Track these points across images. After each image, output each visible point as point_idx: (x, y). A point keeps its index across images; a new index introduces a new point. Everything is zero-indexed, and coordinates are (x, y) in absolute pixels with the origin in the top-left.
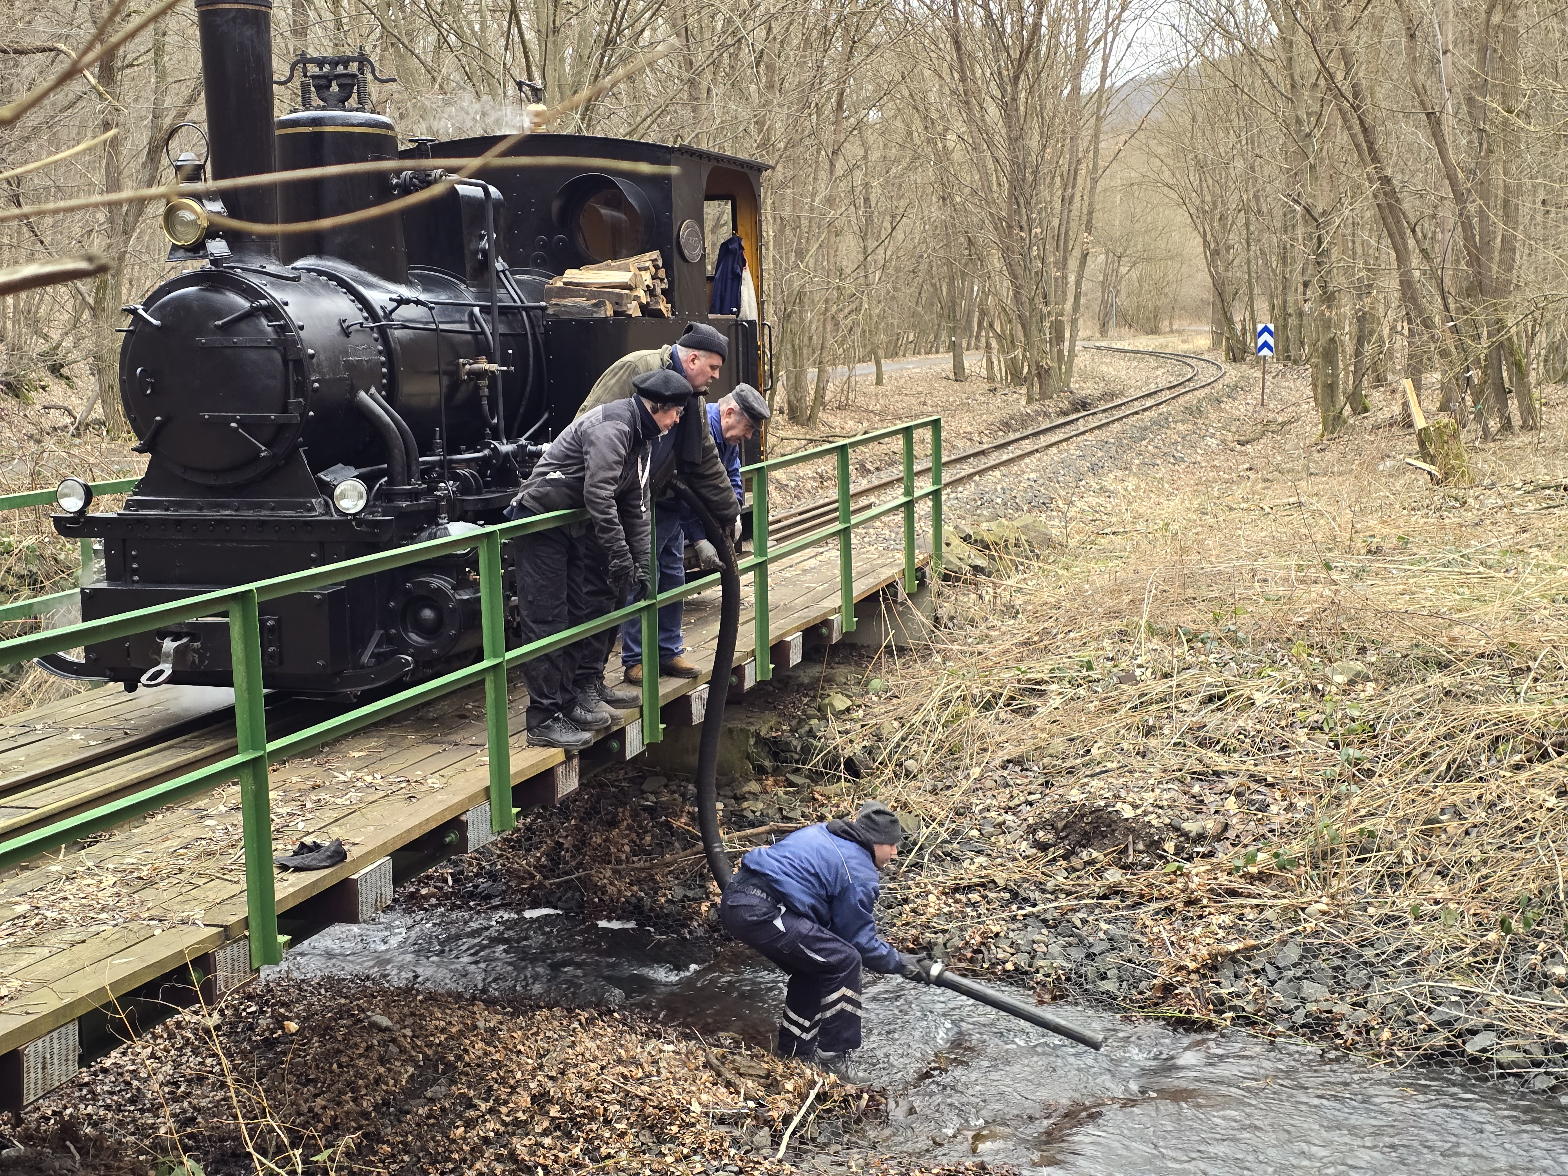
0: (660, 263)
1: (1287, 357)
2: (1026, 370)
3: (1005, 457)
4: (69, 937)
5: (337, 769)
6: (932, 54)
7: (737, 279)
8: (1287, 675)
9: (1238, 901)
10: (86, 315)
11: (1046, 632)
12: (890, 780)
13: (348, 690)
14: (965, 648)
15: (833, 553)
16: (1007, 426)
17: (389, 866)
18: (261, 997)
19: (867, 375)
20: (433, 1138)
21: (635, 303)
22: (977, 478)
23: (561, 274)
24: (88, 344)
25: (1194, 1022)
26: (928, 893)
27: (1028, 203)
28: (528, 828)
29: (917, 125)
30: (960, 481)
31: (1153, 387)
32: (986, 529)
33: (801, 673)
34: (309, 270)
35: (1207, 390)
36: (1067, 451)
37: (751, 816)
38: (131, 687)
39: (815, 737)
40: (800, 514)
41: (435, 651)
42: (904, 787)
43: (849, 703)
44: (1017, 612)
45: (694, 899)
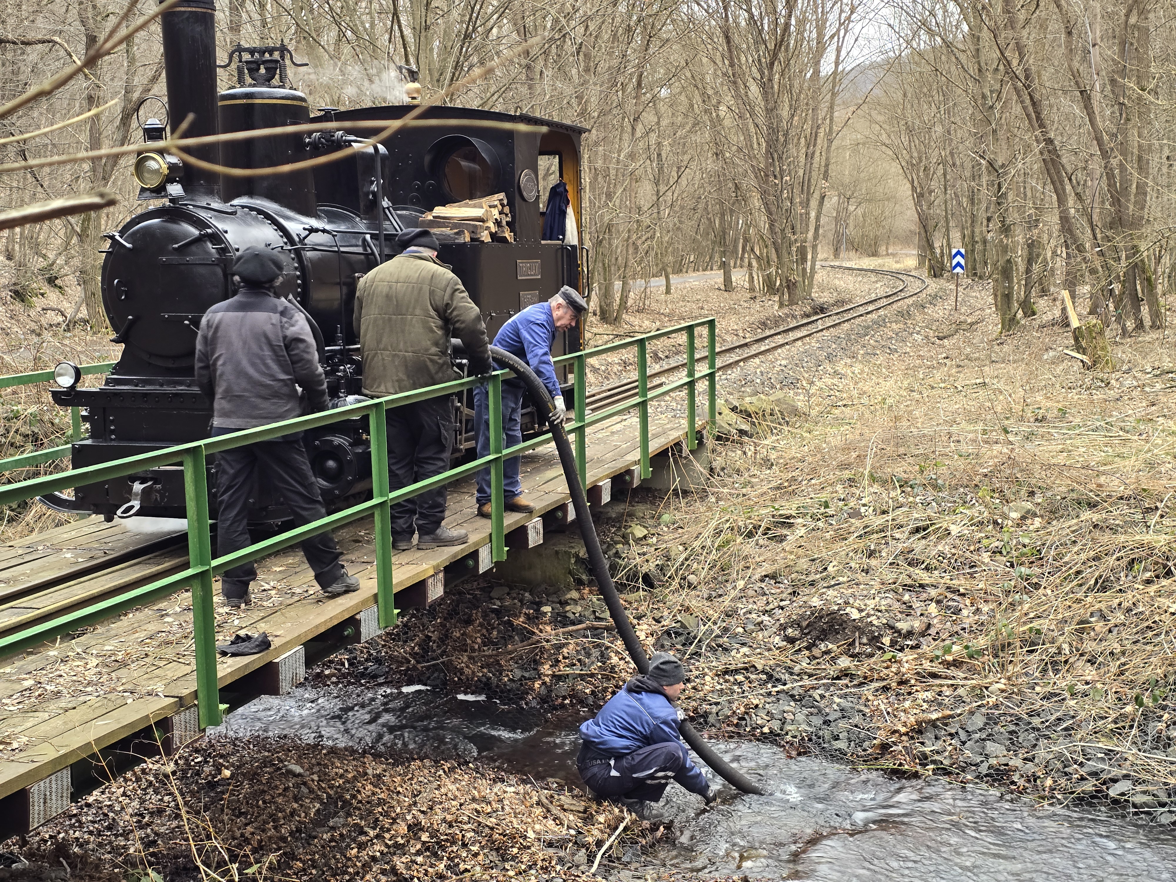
0: (505, 202)
1: (974, 273)
2: (778, 283)
3: (763, 348)
4: (63, 705)
5: (262, 580)
6: (709, 47)
7: (563, 214)
8: (974, 512)
9: (938, 682)
10: (75, 240)
11: (794, 479)
12: (677, 590)
13: (272, 521)
14: (733, 491)
15: (634, 420)
16: (764, 325)
17: (303, 652)
18: (205, 750)
19: (658, 287)
20: (334, 857)
21: (486, 232)
22: (742, 364)
23: (431, 210)
24: (76, 262)
25: (905, 772)
26: (705, 675)
27: (780, 158)
28: (405, 625)
29: (697, 99)
30: (729, 366)
31: (873, 296)
32: (749, 402)
33: (610, 509)
34: (243, 207)
35: (914, 298)
36: (809, 344)
37: (572, 616)
38: (109, 519)
39: (620, 557)
40: (609, 390)
41: (337, 492)
42: (687, 595)
43: (646, 532)
44: (772, 465)
45: (529, 679)
